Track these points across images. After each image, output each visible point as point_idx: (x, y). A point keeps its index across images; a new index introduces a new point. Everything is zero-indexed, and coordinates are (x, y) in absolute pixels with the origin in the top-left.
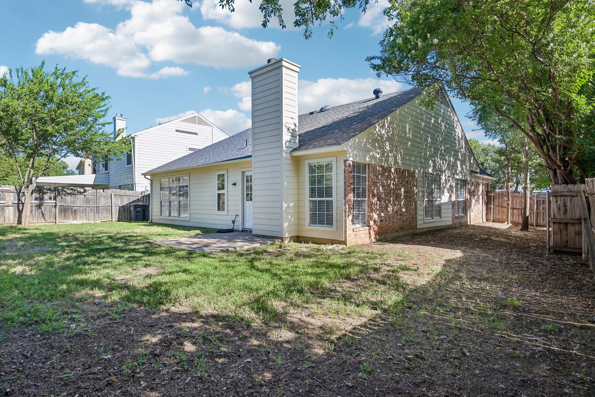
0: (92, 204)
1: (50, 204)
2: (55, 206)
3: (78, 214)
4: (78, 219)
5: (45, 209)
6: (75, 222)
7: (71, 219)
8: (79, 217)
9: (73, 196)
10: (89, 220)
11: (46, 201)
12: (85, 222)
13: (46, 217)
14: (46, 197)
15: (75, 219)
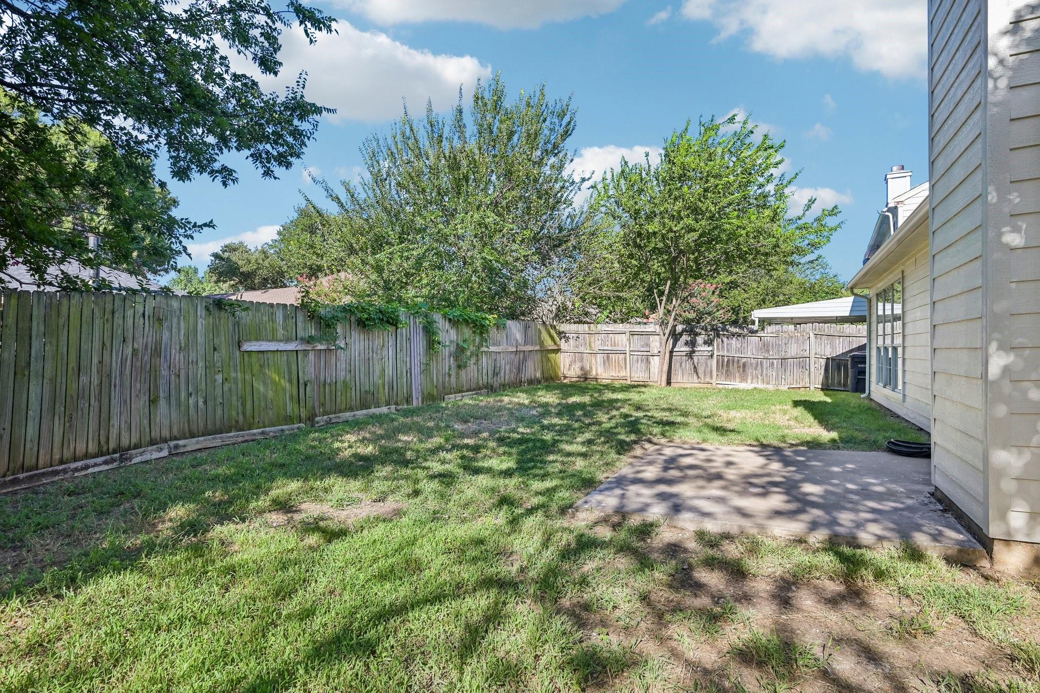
0: (772, 354)
1: (706, 353)
2: (712, 356)
3: (749, 371)
4: (749, 381)
5: (698, 360)
6: (742, 386)
7: (738, 380)
8: (750, 378)
9: (740, 339)
10: (768, 383)
11: (699, 349)
12: (760, 386)
13: (700, 375)
14: (700, 340)
15: (744, 379)
